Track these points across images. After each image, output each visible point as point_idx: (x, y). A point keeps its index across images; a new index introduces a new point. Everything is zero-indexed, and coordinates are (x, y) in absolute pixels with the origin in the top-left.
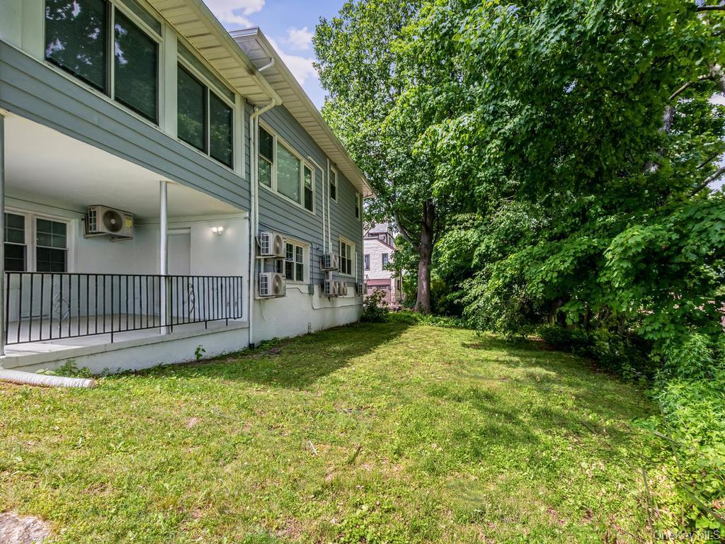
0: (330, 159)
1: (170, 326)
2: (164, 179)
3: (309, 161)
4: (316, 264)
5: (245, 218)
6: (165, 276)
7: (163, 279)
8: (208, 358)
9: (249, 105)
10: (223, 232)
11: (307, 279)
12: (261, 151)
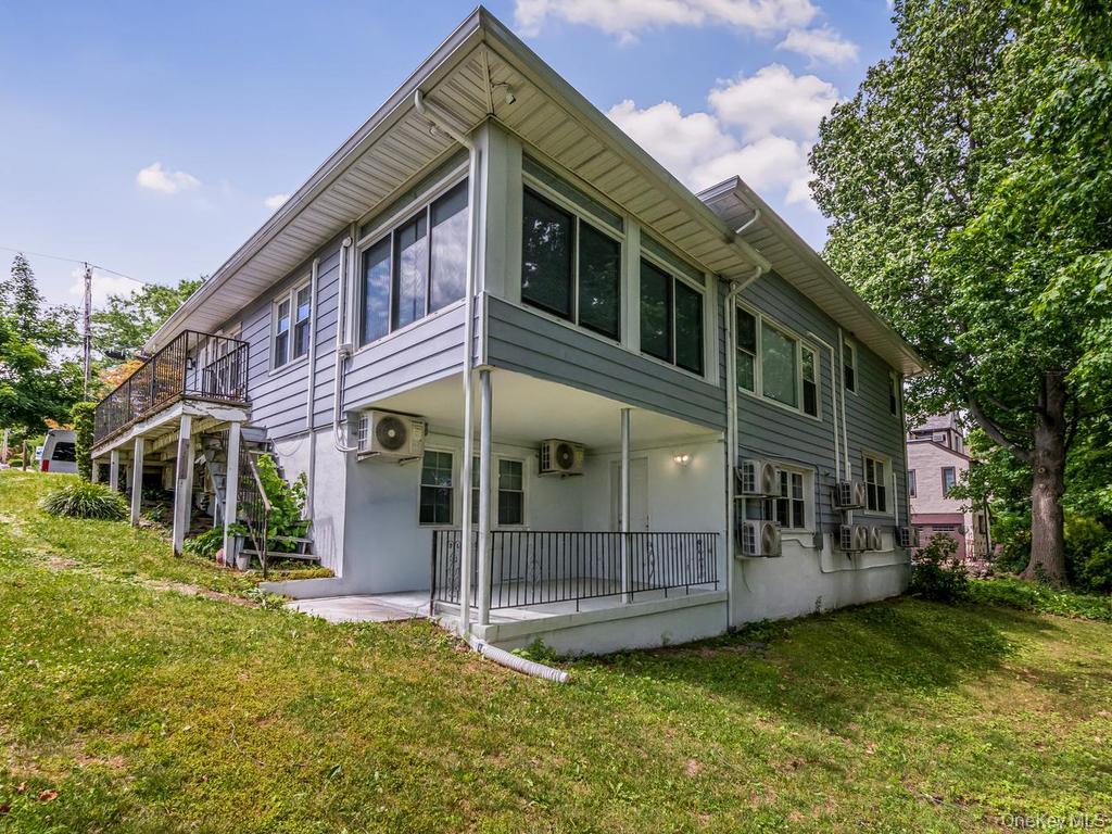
0: (842, 328)
1: (631, 593)
2: (626, 406)
3: (810, 339)
4: (825, 500)
5: (720, 441)
6: (626, 533)
7: (623, 536)
8: (676, 643)
9: (724, 281)
10: (690, 462)
11: (810, 525)
12: (740, 343)
